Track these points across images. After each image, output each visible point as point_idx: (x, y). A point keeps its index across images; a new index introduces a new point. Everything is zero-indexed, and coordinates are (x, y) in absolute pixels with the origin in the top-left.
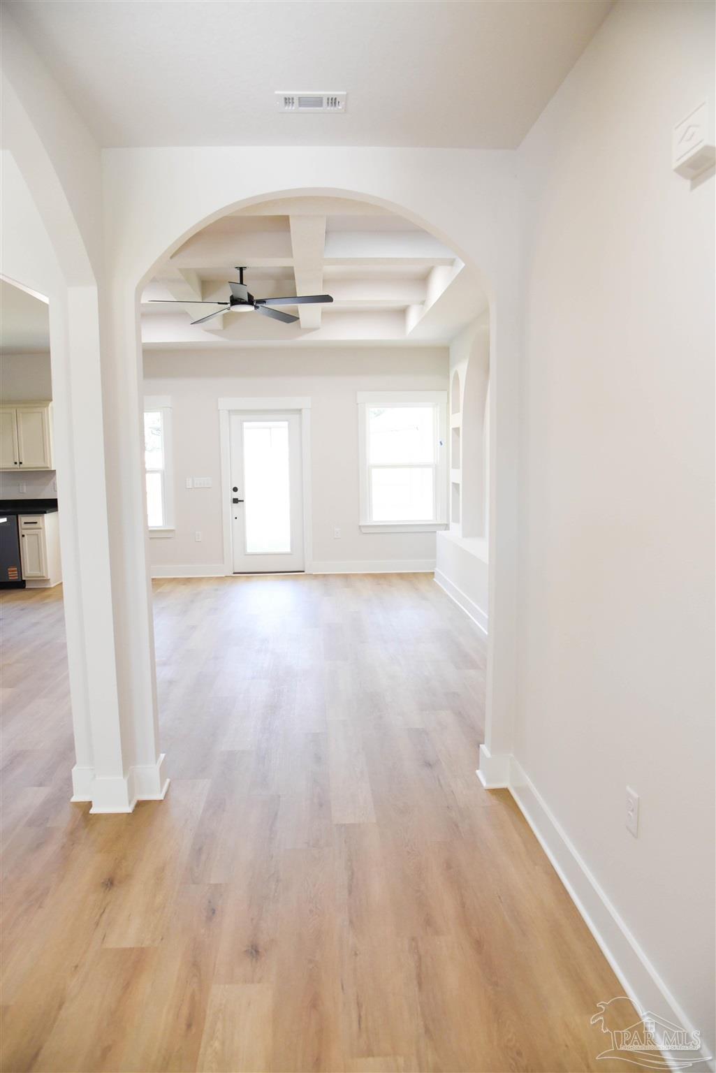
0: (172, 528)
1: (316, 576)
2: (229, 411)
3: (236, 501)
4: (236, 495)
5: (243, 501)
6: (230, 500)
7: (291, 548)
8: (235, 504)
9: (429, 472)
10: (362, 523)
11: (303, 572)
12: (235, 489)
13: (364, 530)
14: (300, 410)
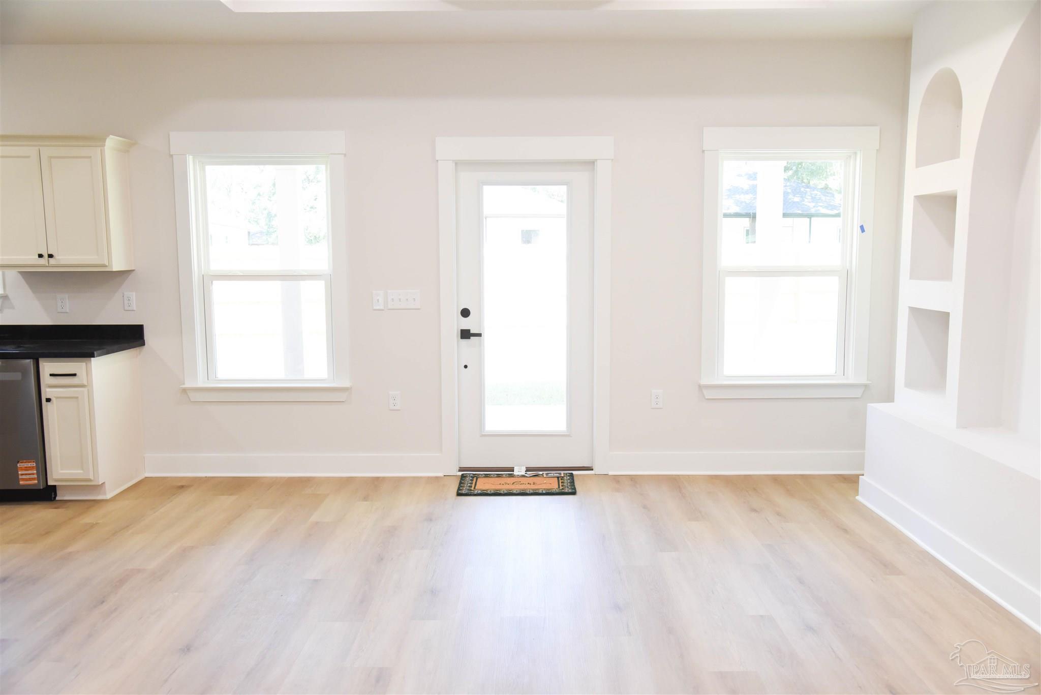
0: (346, 384)
1: (617, 479)
2: (457, 163)
3: (466, 334)
4: (466, 324)
5: (479, 335)
6: (456, 334)
7: (567, 427)
8: (465, 341)
9: (833, 284)
10: (704, 381)
11: (590, 469)
12: (465, 313)
13: (708, 394)
14: (592, 163)
